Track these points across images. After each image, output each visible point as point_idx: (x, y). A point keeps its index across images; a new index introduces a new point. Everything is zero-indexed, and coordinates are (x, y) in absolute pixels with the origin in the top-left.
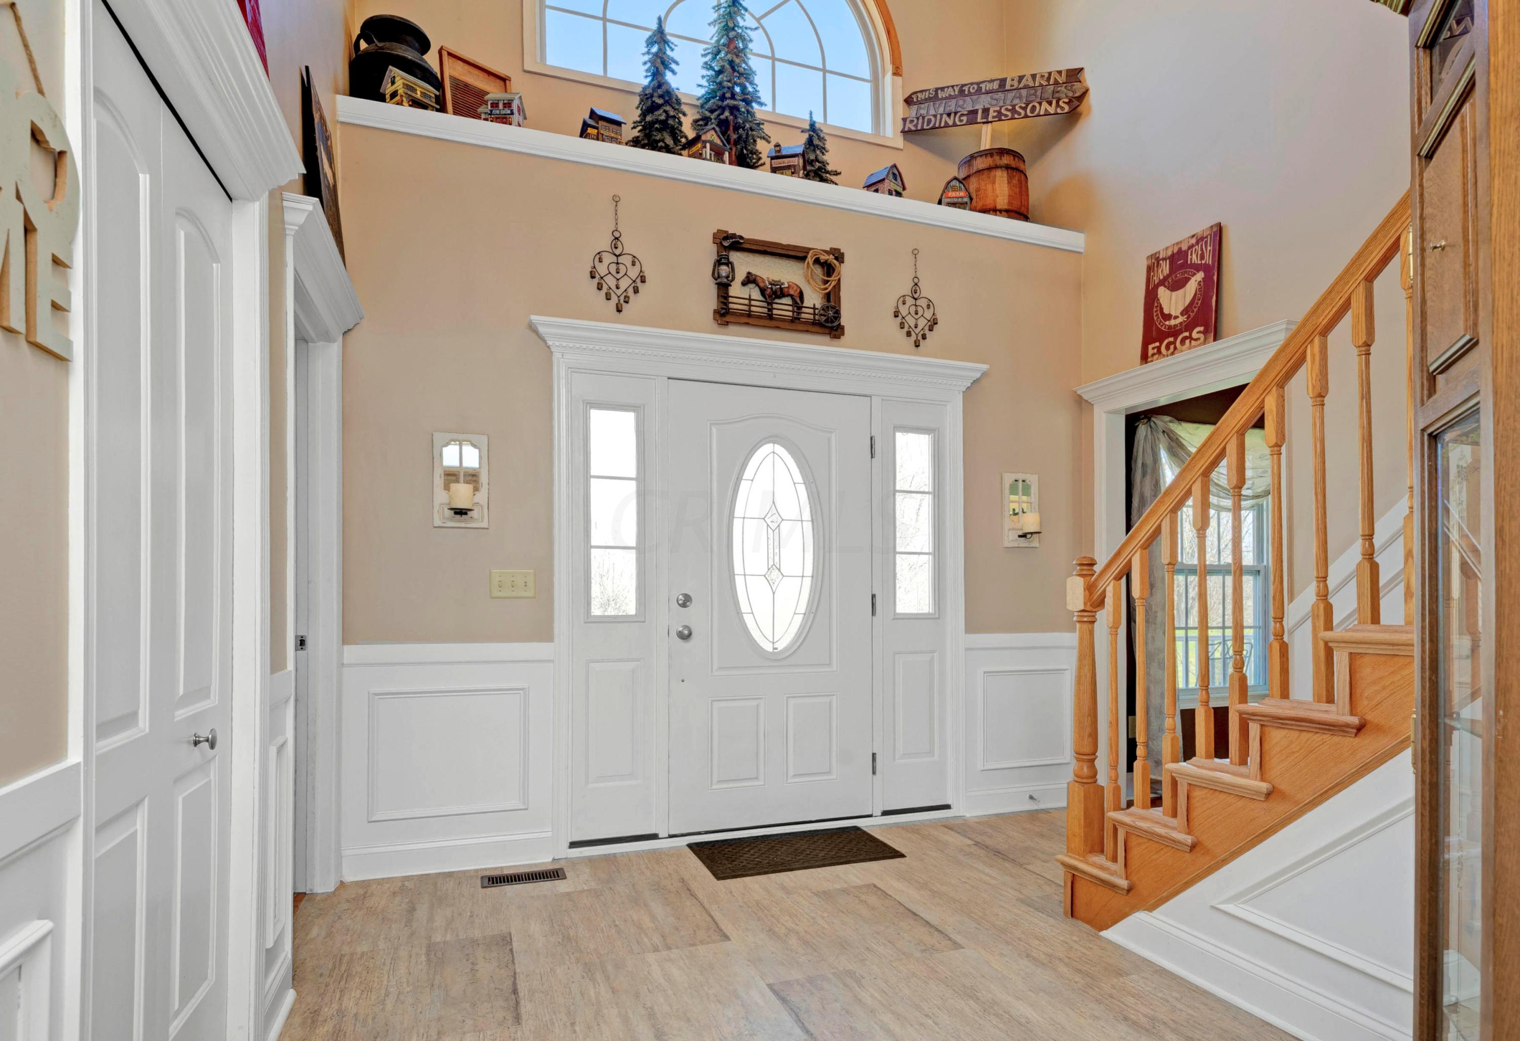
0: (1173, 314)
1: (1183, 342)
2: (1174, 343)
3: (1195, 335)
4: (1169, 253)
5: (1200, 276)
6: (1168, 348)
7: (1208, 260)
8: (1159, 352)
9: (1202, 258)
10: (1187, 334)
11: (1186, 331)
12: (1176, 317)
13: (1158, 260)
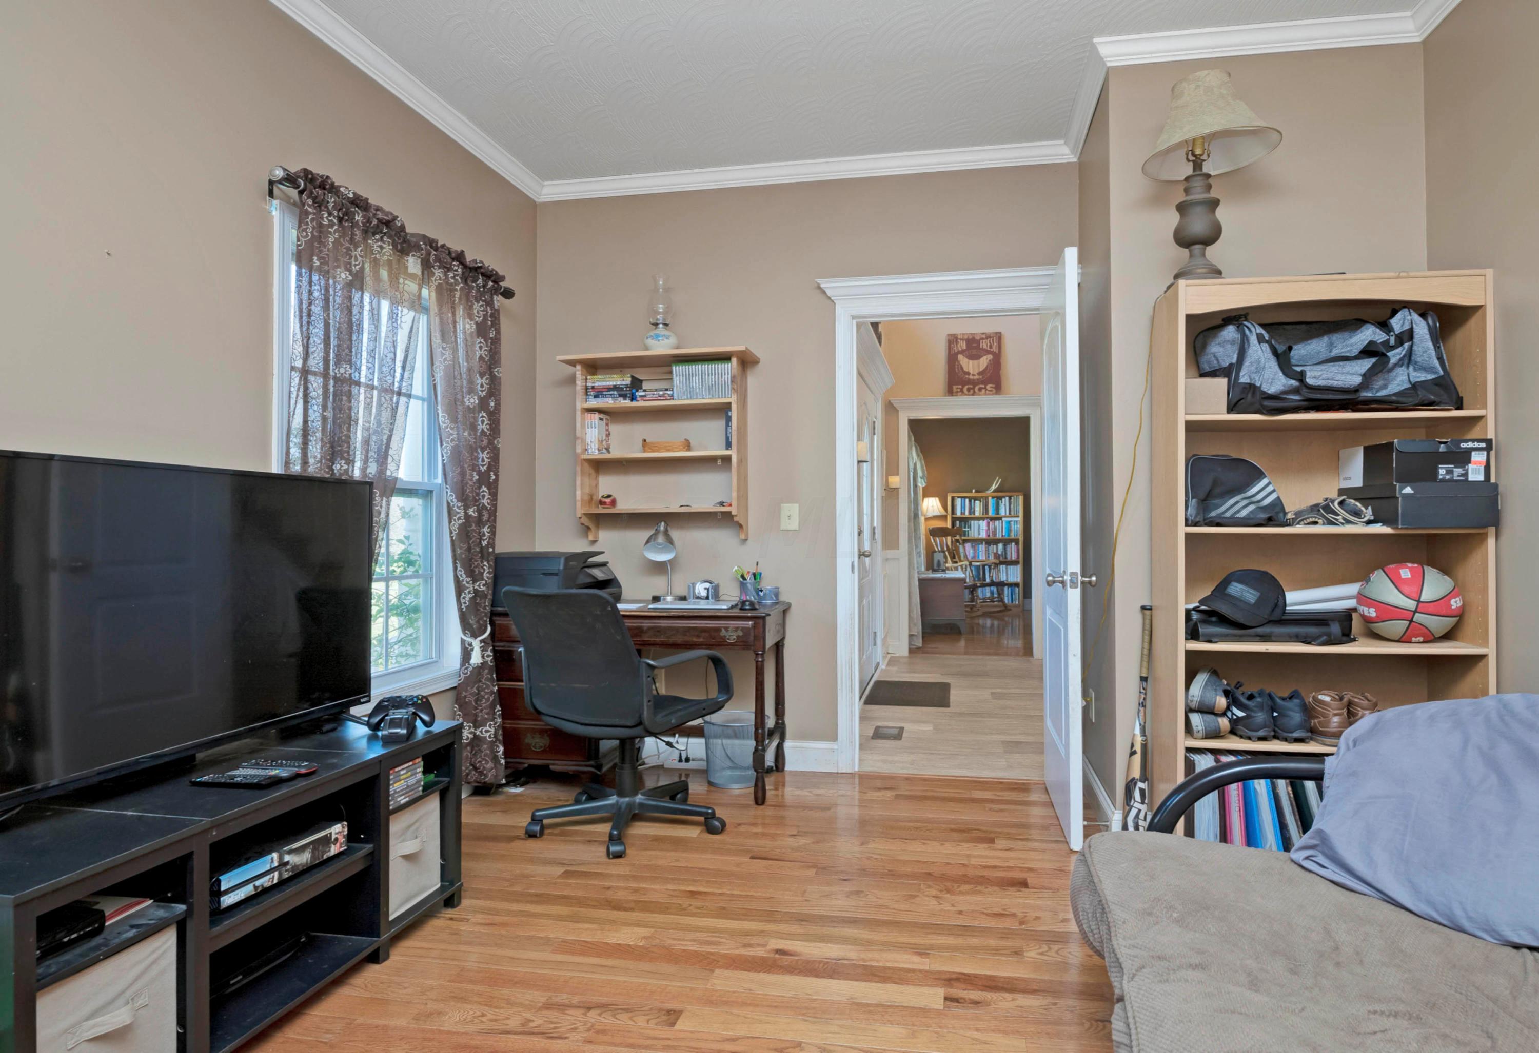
0: (971, 372)
1: (980, 389)
2: (974, 388)
3: (988, 387)
4: (966, 337)
5: (990, 357)
6: (969, 390)
7: (995, 349)
8: (962, 390)
9: (991, 347)
10: (983, 386)
11: (982, 384)
12: (973, 375)
13: (957, 338)
